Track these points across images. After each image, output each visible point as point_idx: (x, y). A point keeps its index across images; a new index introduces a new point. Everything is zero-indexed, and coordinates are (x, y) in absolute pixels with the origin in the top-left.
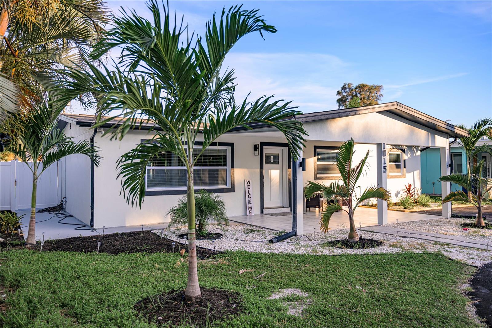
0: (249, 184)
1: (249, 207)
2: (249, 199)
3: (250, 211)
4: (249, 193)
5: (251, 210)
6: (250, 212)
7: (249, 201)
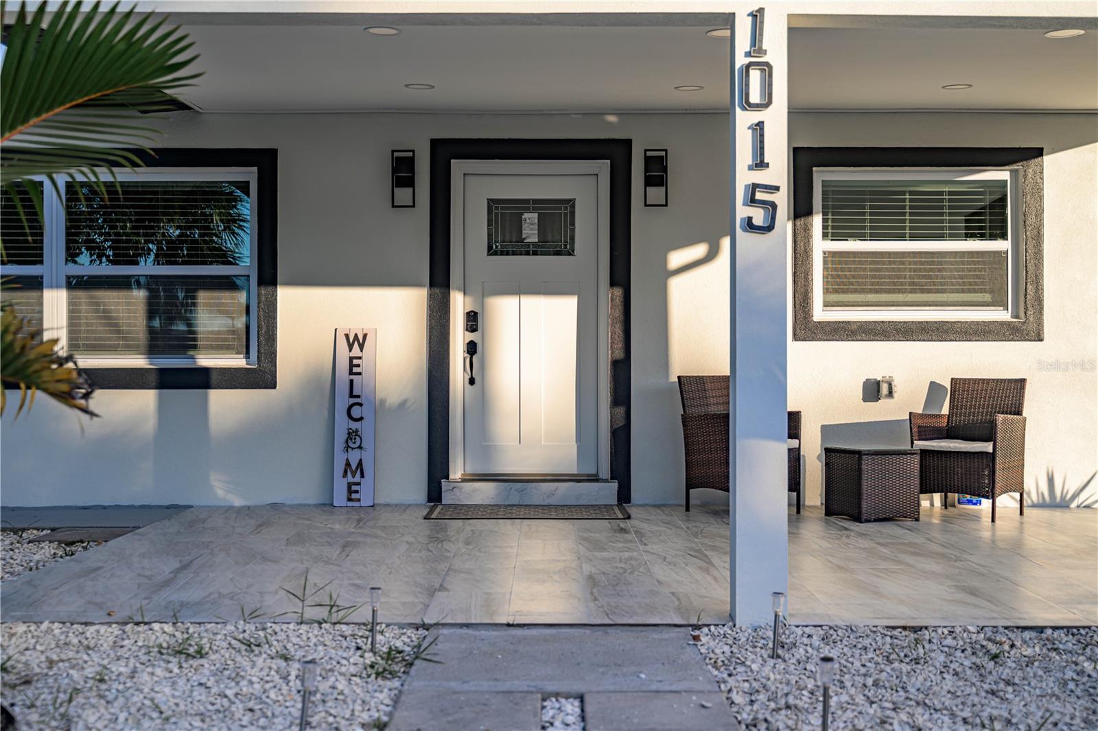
0: (356, 351)
1: (348, 464)
2: (354, 425)
3: (350, 485)
4: (352, 395)
5: (357, 478)
6: (350, 491)
7: (352, 435)
